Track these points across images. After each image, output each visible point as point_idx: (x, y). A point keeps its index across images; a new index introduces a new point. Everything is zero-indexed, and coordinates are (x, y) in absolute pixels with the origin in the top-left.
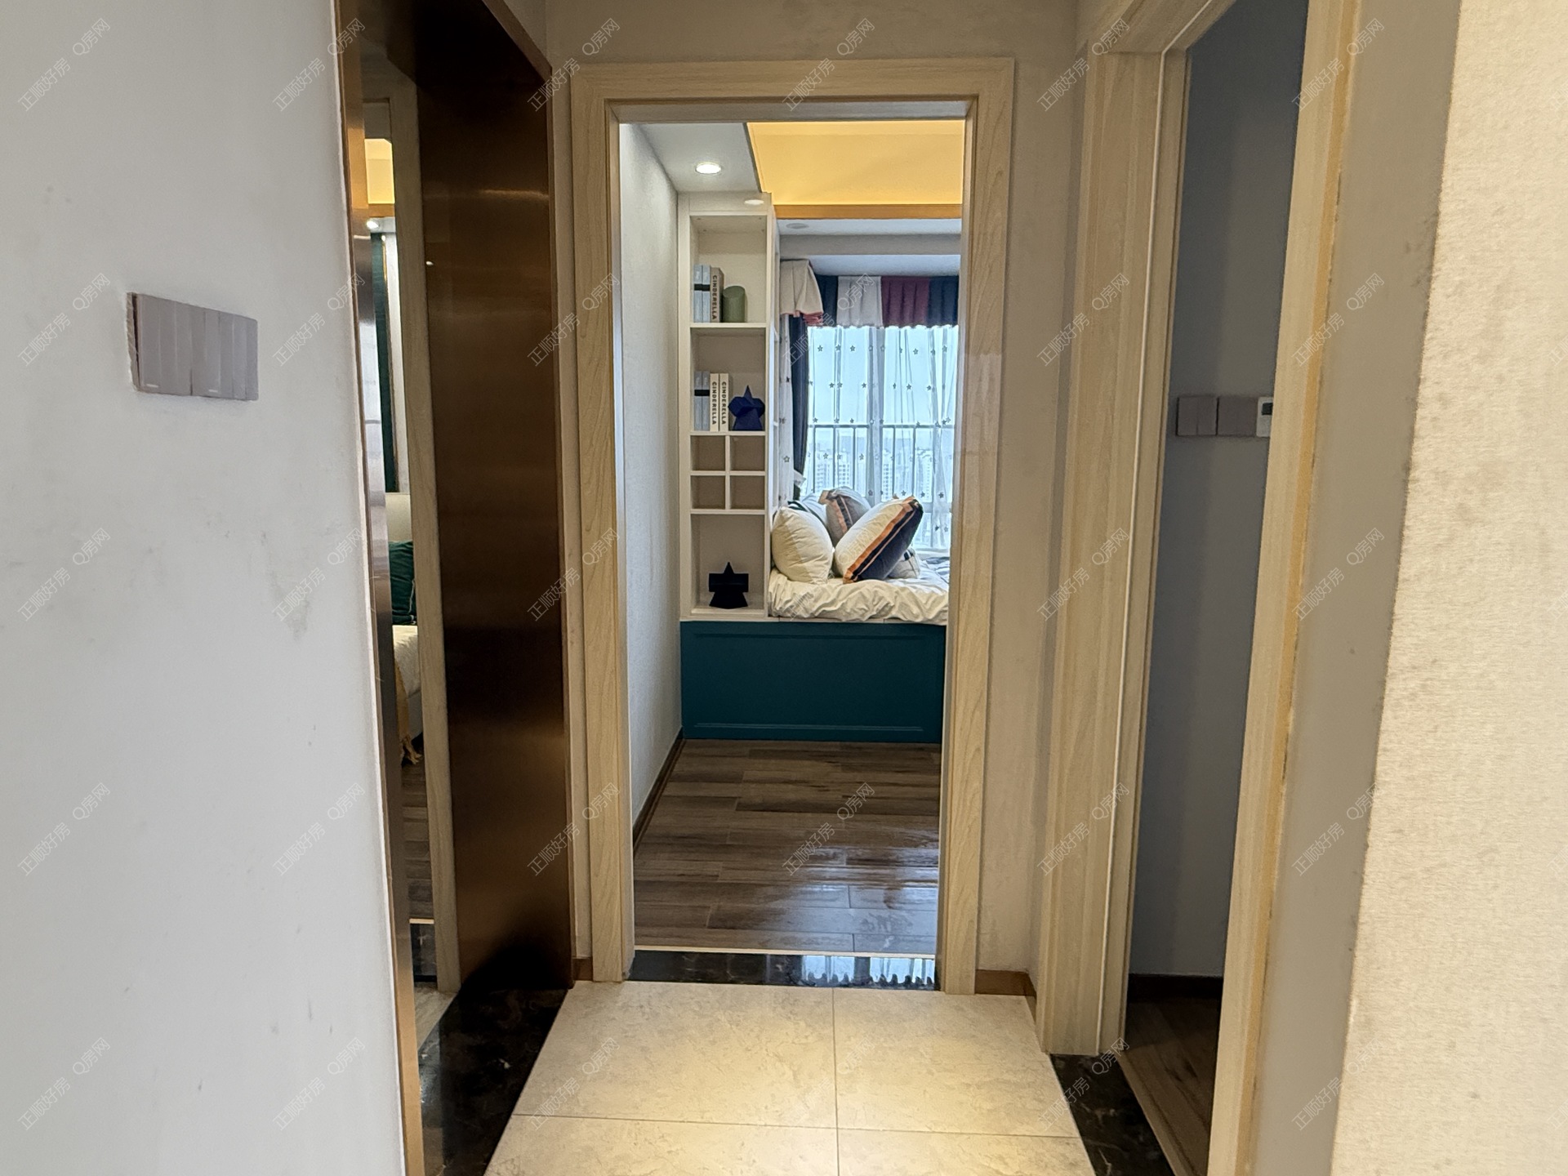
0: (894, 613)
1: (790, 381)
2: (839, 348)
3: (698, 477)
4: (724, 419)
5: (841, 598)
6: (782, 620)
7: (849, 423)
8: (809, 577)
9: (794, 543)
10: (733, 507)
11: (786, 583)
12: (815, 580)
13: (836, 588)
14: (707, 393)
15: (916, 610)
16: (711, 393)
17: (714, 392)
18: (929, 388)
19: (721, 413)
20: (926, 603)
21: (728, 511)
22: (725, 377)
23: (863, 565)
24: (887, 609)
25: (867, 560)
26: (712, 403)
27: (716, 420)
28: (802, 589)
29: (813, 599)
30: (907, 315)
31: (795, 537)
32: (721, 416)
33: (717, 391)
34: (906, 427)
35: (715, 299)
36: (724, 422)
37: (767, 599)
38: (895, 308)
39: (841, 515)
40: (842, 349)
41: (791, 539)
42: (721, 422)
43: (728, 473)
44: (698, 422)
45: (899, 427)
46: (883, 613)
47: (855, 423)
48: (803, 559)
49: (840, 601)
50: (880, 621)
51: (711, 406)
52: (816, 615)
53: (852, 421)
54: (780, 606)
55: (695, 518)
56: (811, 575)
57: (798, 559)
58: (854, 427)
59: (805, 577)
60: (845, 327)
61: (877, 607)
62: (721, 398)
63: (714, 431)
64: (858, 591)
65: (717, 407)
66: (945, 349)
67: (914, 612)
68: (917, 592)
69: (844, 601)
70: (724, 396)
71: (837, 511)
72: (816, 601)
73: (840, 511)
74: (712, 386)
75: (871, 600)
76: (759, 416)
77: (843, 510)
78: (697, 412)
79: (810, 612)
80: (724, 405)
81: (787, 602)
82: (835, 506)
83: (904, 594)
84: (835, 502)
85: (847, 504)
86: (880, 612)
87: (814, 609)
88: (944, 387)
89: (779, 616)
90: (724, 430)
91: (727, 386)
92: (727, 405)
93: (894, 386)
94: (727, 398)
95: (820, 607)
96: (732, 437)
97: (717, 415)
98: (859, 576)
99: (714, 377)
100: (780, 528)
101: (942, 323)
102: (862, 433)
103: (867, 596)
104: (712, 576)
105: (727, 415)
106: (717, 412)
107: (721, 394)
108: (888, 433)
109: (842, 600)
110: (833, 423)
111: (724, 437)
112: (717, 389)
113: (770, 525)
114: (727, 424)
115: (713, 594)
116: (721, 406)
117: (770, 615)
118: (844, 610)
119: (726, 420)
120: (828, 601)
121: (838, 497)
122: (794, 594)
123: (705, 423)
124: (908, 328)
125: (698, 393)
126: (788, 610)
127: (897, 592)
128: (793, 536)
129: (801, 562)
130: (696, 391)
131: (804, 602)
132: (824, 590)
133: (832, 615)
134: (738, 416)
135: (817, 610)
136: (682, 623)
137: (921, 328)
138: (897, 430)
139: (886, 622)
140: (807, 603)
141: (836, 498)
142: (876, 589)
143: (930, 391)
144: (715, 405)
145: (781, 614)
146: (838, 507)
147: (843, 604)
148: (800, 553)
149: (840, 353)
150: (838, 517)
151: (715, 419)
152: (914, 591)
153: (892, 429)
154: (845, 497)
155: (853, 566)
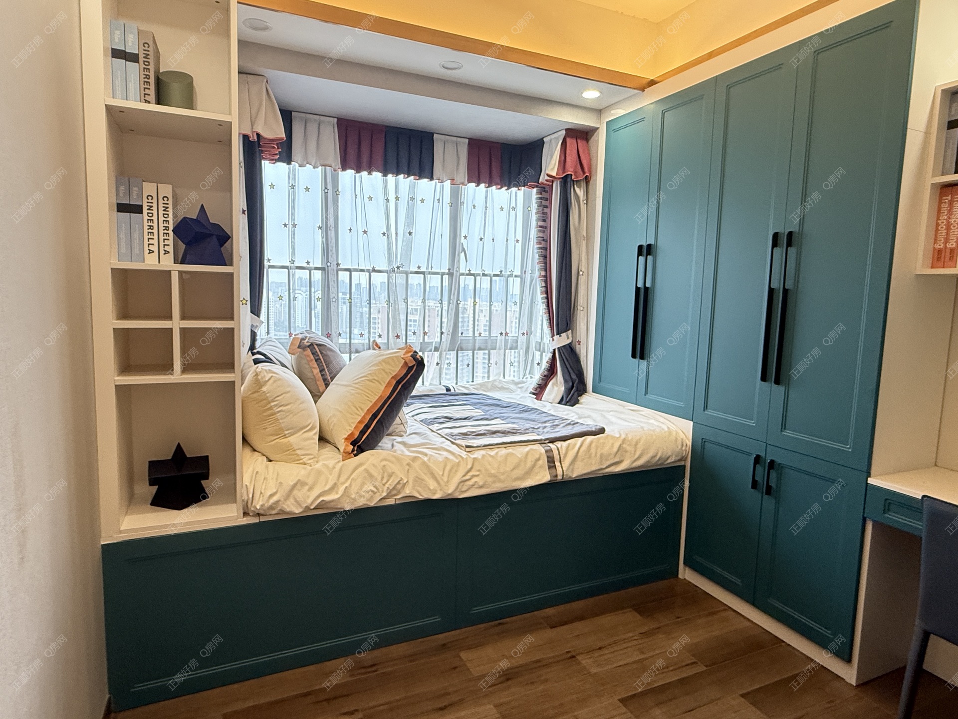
0: (407, 491)
1: (246, 212)
2: (293, 187)
3: (127, 331)
4: (167, 248)
5: (342, 479)
6: (263, 519)
7: (305, 265)
8: (298, 455)
9: (275, 414)
10: (186, 369)
11: (267, 467)
12: (305, 459)
13: (334, 468)
14: (138, 209)
15: (432, 485)
16: (145, 211)
17: (150, 208)
18: (384, 234)
19: (162, 238)
20: (443, 475)
21: (177, 376)
22: (166, 190)
23: (363, 432)
24: (399, 487)
25: (367, 427)
26: (146, 224)
27: (155, 248)
28: (289, 473)
29: (307, 488)
30: (365, 159)
31: (276, 405)
32: (162, 244)
33: (155, 208)
34: (362, 271)
35: (147, 77)
36: (166, 252)
37: (242, 493)
38: (352, 152)
39: (316, 366)
40: (296, 188)
41: (271, 408)
42: (162, 252)
43: (176, 324)
44: (123, 250)
45: (356, 270)
46: (394, 492)
47: (311, 265)
48: (286, 432)
49: (343, 483)
50: (391, 502)
51: (146, 227)
52: (312, 507)
53: (308, 263)
54: (261, 503)
55: (121, 390)
56: (298, 452)
57: (280, 433)
58: (310, 270)
59: (291, 455)
60: (300, 166)
61: (387, 485)
62: (161, 219)
63: (151, 262)
64: (363, 468)
65: (155, 231)
66: (397, 198)
67: (432, 488)
68: (429, 460)
69: (347, 484)
70: (166, 215)
71: (312, 360)
72: (310, 489)
73: (314, 361)
74: (145, 200)
75: (379, 478)
76: (222, 245)
77: (317, 360)
78: (122, 236)
79: (304, 505)
80: (166, 228)
81: (271, 496)
82: (308, 356)
83: (416, 465)
84: (309, 351)
85: (322, 353)
86: (390, 492)
87: (309, 501)
88: (397, 234)
89: (259, 515)
90: (168, 263)
91: (170, 202)
92: (171, 228)
93: (350, 230)
94: (170, 219)
95: (319, 496)
96: (181, 273)
97: (155, 242)
98: (359, 447)
99: (149, 188)
100: (255, 395)
101: (397, 173)
102: (318, 275)
103: (375, 474)
104: (152, 464)
105: (171, 242)
106: (156, 237)
107: (161, 212)
108: (344, 276)
109: (344, 483)
110: (288, 264)
111: (169, 272)
112: (155, 205)
113: (242, 390)
114: (171, 256)
115: (155, 489)
116: (161, 228)
117: (246, 514)
118: (348, 497)
119: (170, 249)
120: (327, 488)
121: (311, 345)
122: (281, 483)
123: (136, 251)
124: (364, 174)
125: (122, 208)
126: (271, 508)
127: (408, 464)
128: (272, 404)
129: (285, 436)
130: (118, 205)
131: (295, 492)
132: (319, 473)
133: (332, 504)
134: (188, 244)
135: (312, 503)
136: (104, 547)
137: (377, 175)
138: (353, 273)
139: (397, 502)
140: (299, 494)
141: (309, 346)
142: (385, 463)
143: (385, 237)
144: (151, 227)
145: (261, 512)
146: (312, 357)
147: (346, 487)
148: (283, 425)
149: (294, 193)
150: (311, 368)
151: (151, 247)
152: (426, 459)
153: (348, 273)
154: (319, 345)
155: (352, 434)
